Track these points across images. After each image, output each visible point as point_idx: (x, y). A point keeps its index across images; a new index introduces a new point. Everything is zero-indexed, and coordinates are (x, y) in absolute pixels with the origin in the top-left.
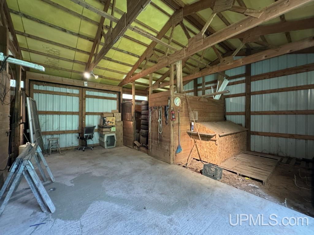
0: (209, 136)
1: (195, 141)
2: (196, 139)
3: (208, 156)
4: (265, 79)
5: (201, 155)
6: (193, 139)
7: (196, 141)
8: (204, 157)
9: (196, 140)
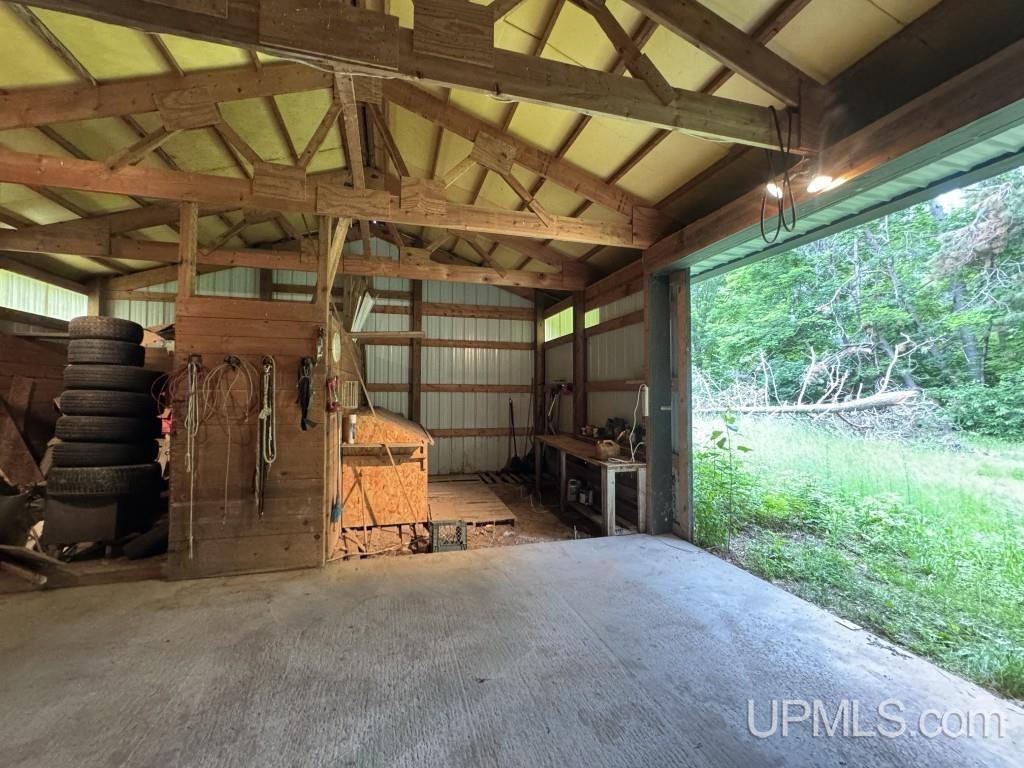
0: (402, 451)
1: (355, 471)
2: (360, 465)
3: (398, 507)
4: (445, 315)
5: (377, 510)
6: (350, 468)
7: (359, 471)
8: (387, 513)
9: (358, 469)
